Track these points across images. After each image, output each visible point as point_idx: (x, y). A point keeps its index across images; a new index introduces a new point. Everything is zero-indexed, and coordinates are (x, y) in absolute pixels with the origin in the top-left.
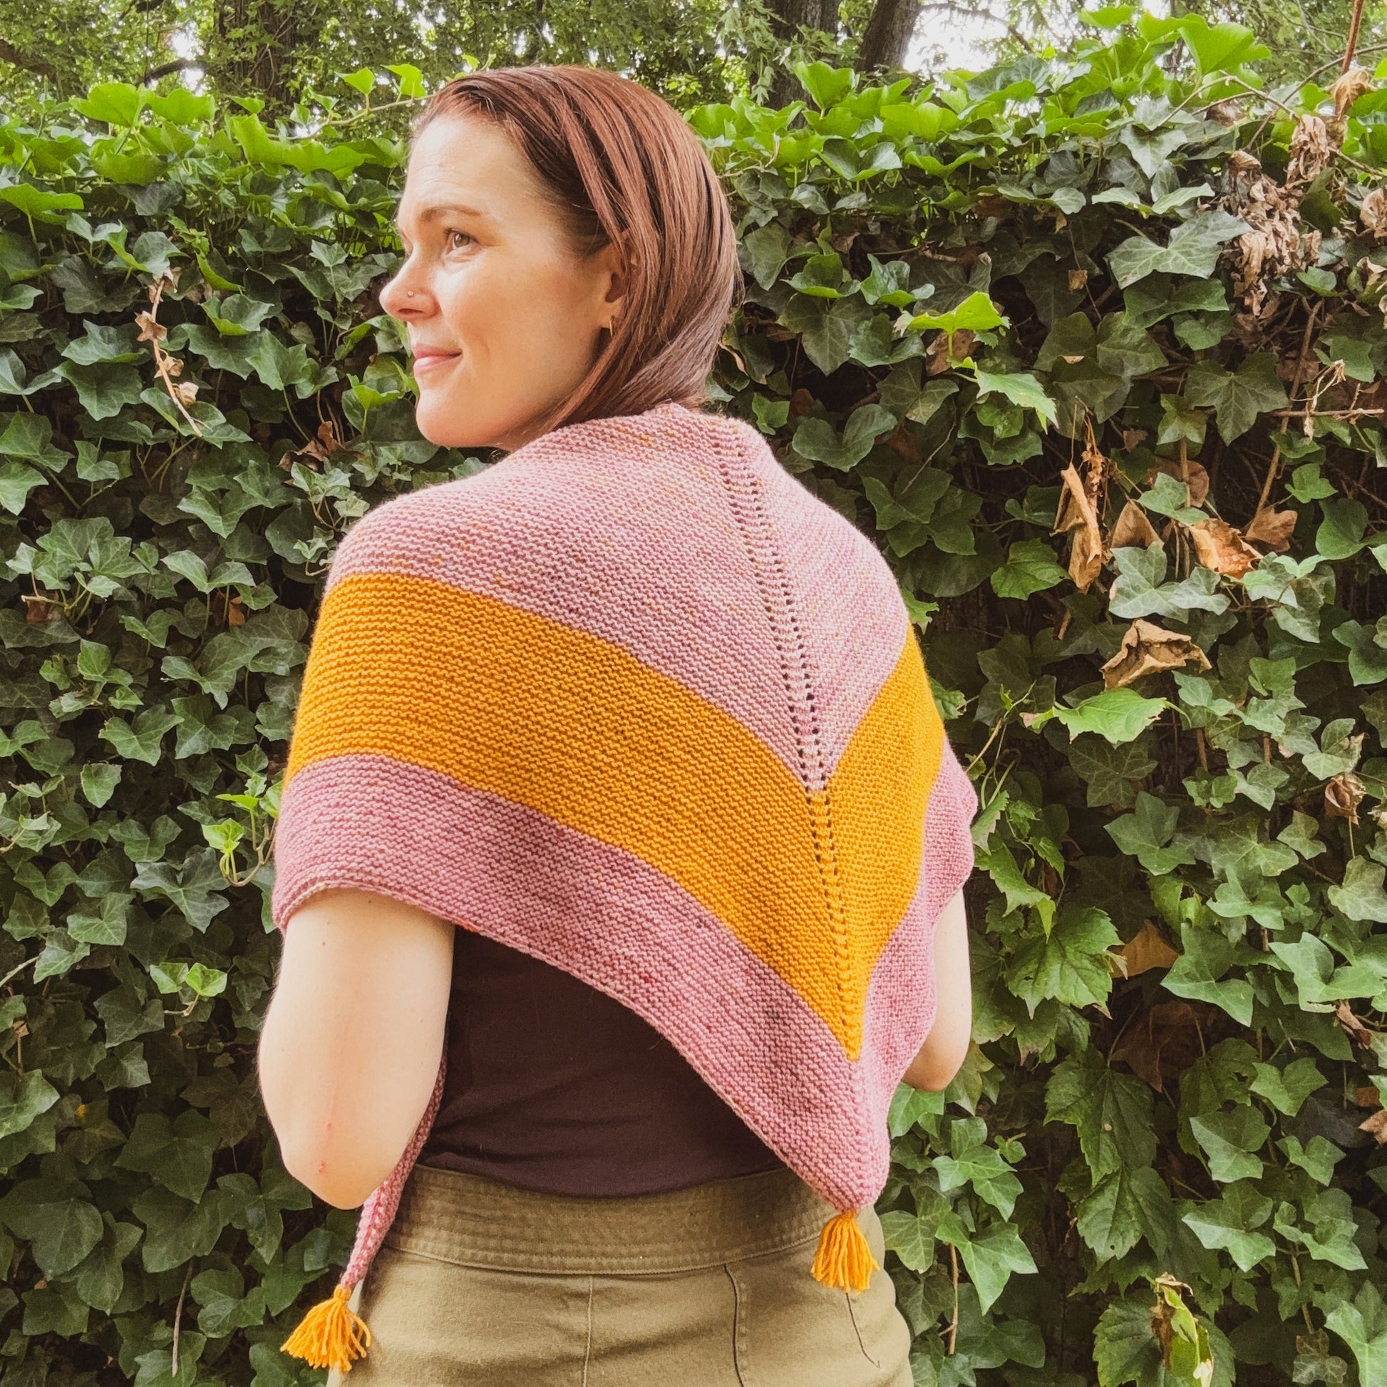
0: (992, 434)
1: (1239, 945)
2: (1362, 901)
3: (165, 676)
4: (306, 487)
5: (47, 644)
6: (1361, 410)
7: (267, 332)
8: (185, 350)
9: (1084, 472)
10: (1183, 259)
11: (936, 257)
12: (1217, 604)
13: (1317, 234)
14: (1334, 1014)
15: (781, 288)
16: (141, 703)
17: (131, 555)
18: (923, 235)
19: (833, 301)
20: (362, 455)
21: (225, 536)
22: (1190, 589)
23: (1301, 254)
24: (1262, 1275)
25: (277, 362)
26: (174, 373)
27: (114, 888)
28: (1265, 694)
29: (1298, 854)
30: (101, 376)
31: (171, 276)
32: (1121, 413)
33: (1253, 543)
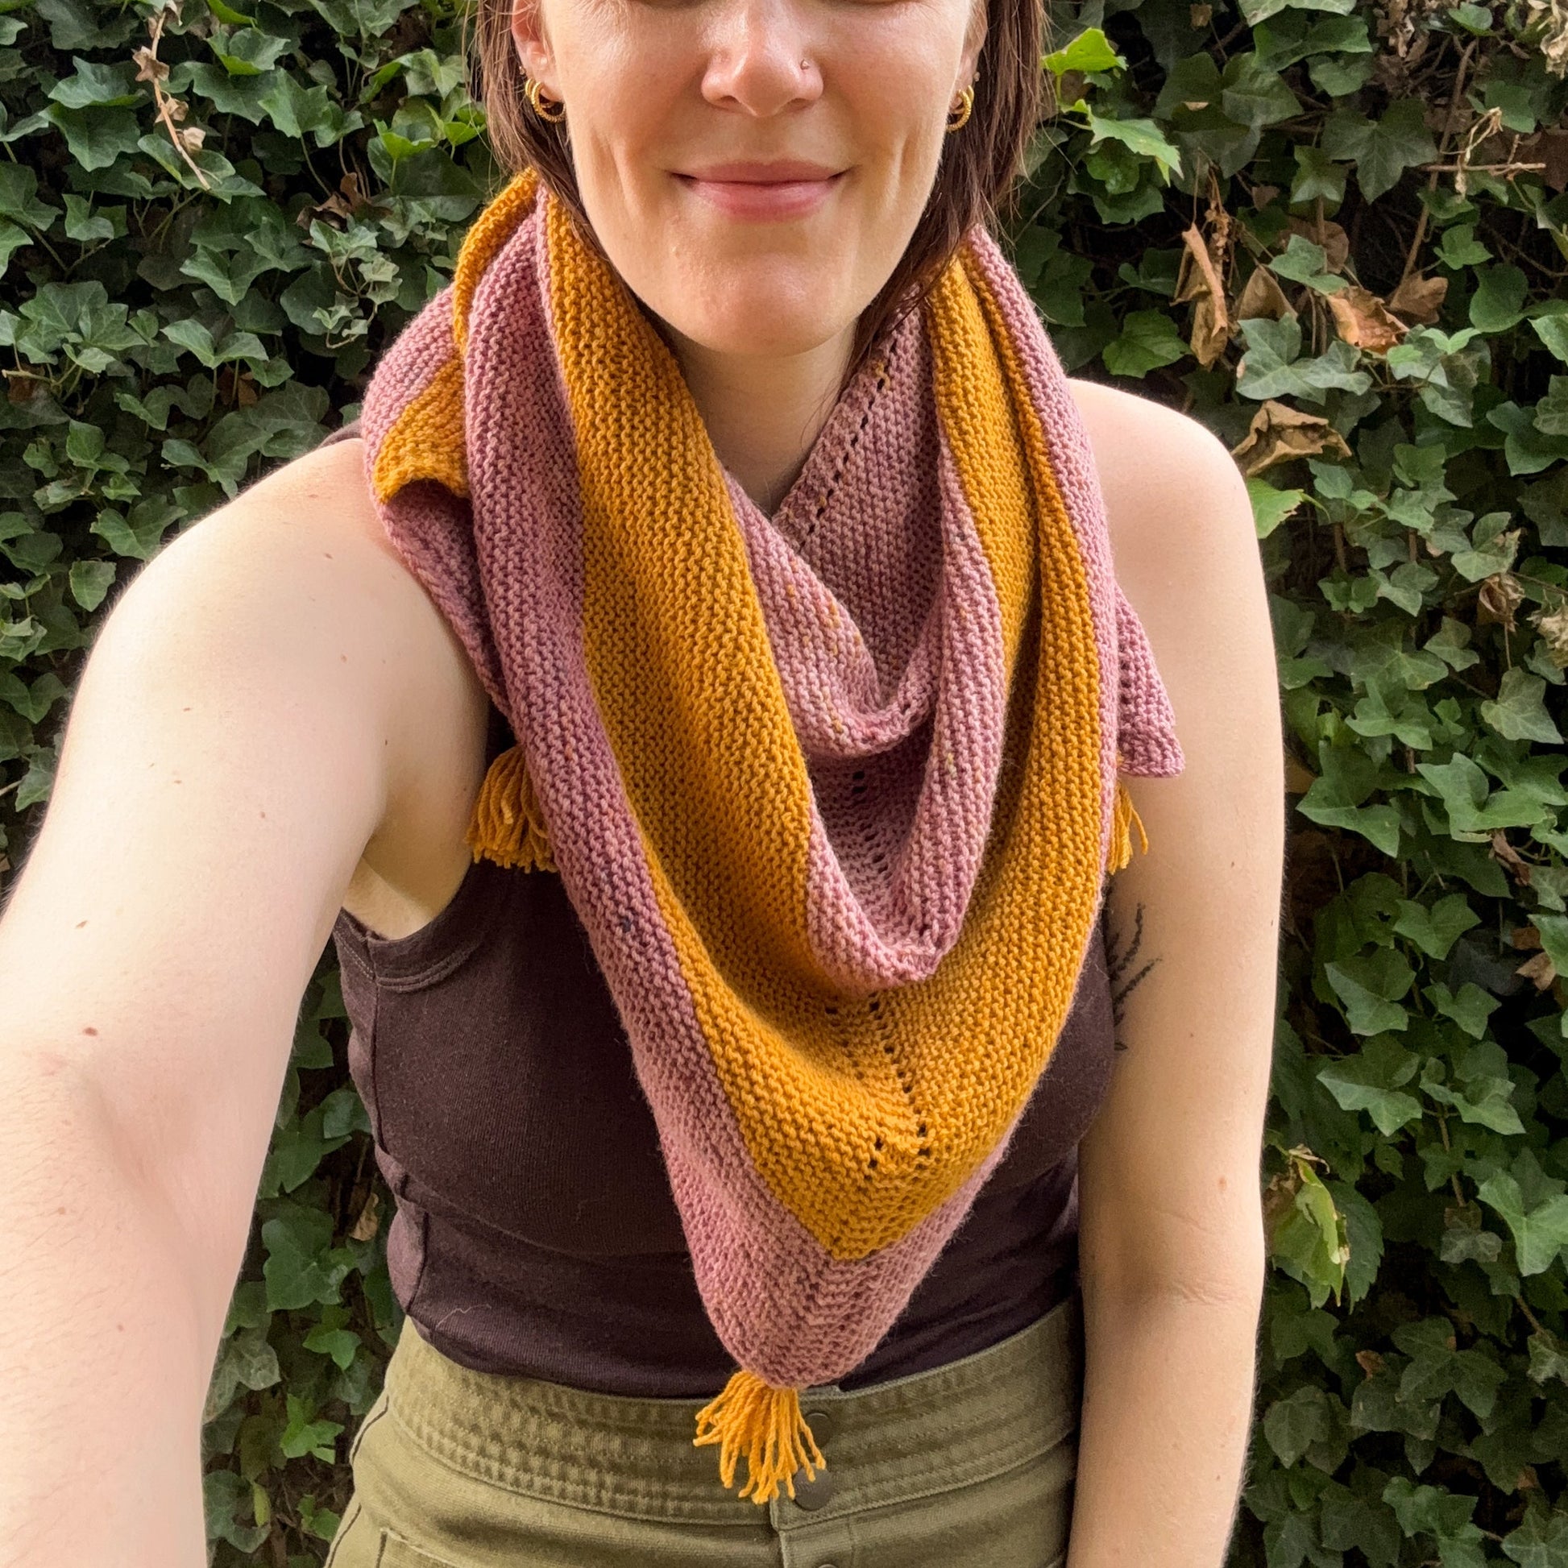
0: (1105, 190)
1: (1382, 769)
2: (1519, 719)
3: (166, 462)
4: (327, 248)
5: (31, 425)
6: (1519, 165)
7: (282, 71)
8: (189, 92)
9: (1208, 234)
12: (1356, 383)
14: (1489, 845)
16: (139, 493)
17: (127, 324)
20: (391, 213)
21: (234, 303)
22: (1327, 366)
24: (1406, 1142)
25: (294, 108)
26: (177, 117)
28: (1411, 485)
29: (1448, 665)
30: (92, 120)
31: (174, 8)
32: (1249, 167)
33: (1399, 314)
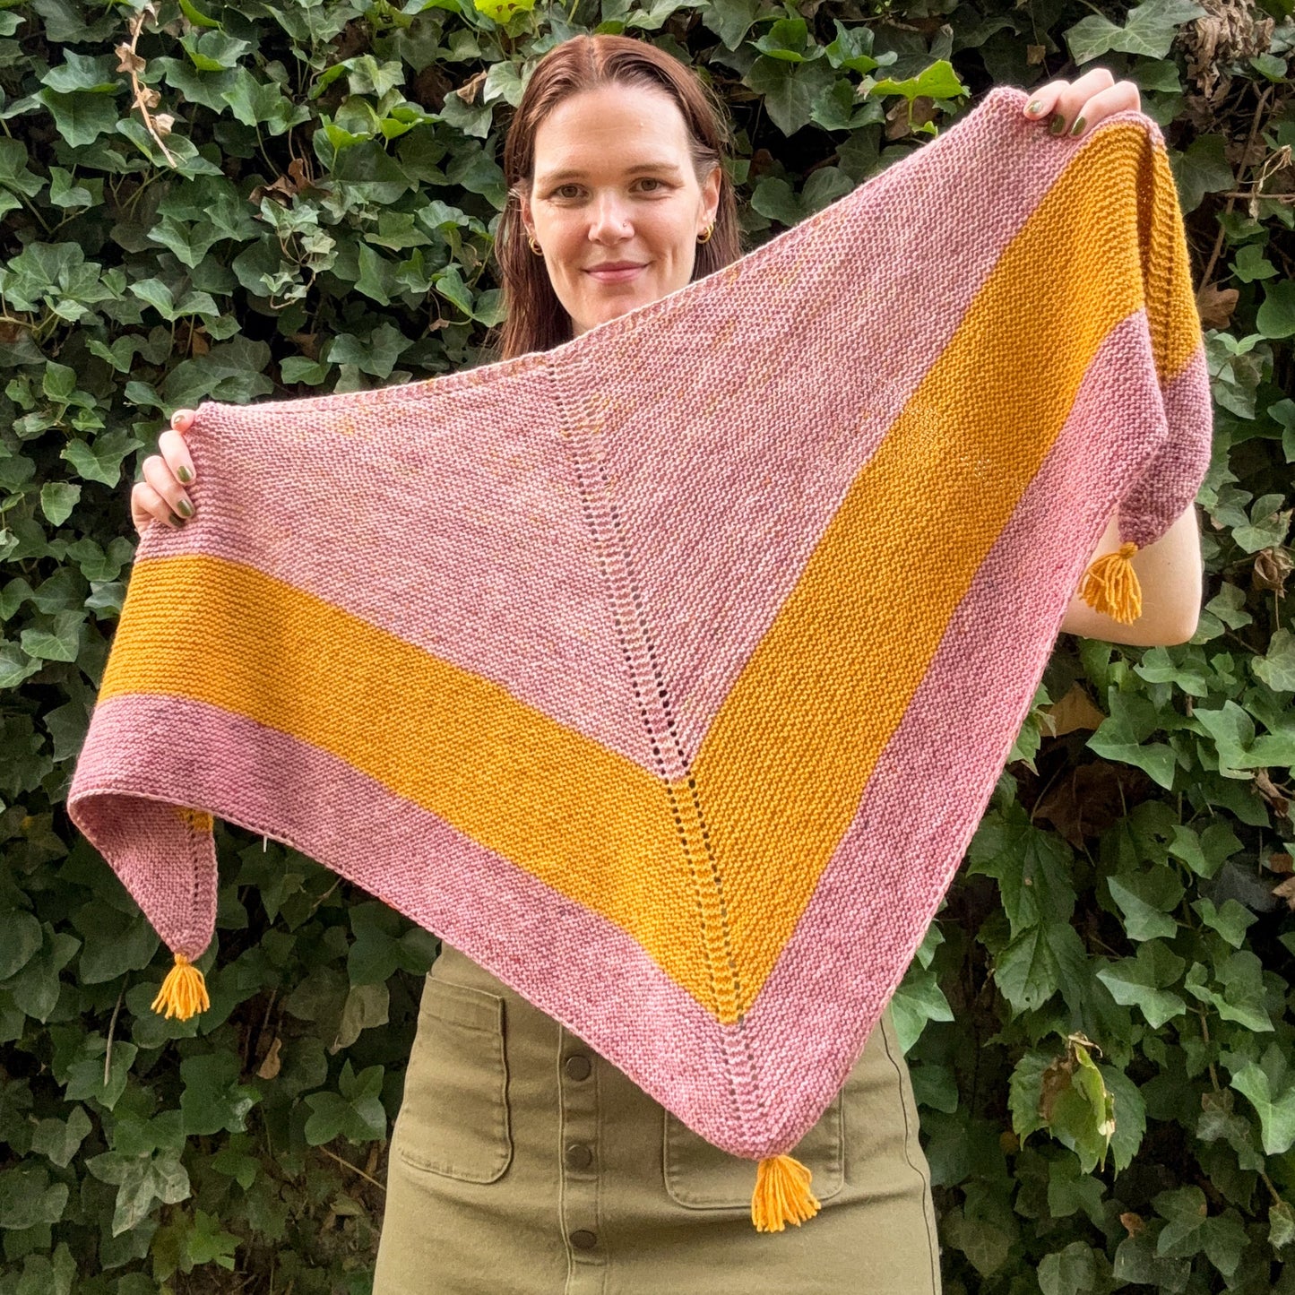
1: (1163, 711)
2: (1284, 673)
3: (128, 400)
4: (275, 223)
5: (14, 364)
7: (243, 68)
8: (162, 83)
10: (1139, 39)
11: (899, 25)
13: (1271, 21)
14: (1253, 781)
15: (747, 50)
16: (103, 426)
17: (100, 281)
18: (887, 4)
19: (796, 65)
20: (331, 194)
21: (192, 266)
23: (1254, 40)
24: (1171, 1033)
25: (251, 100)
26: (151, 104)
27: (69, 606)
29: (1225, 623)
30: (77, 104)
31: (152, 10)
